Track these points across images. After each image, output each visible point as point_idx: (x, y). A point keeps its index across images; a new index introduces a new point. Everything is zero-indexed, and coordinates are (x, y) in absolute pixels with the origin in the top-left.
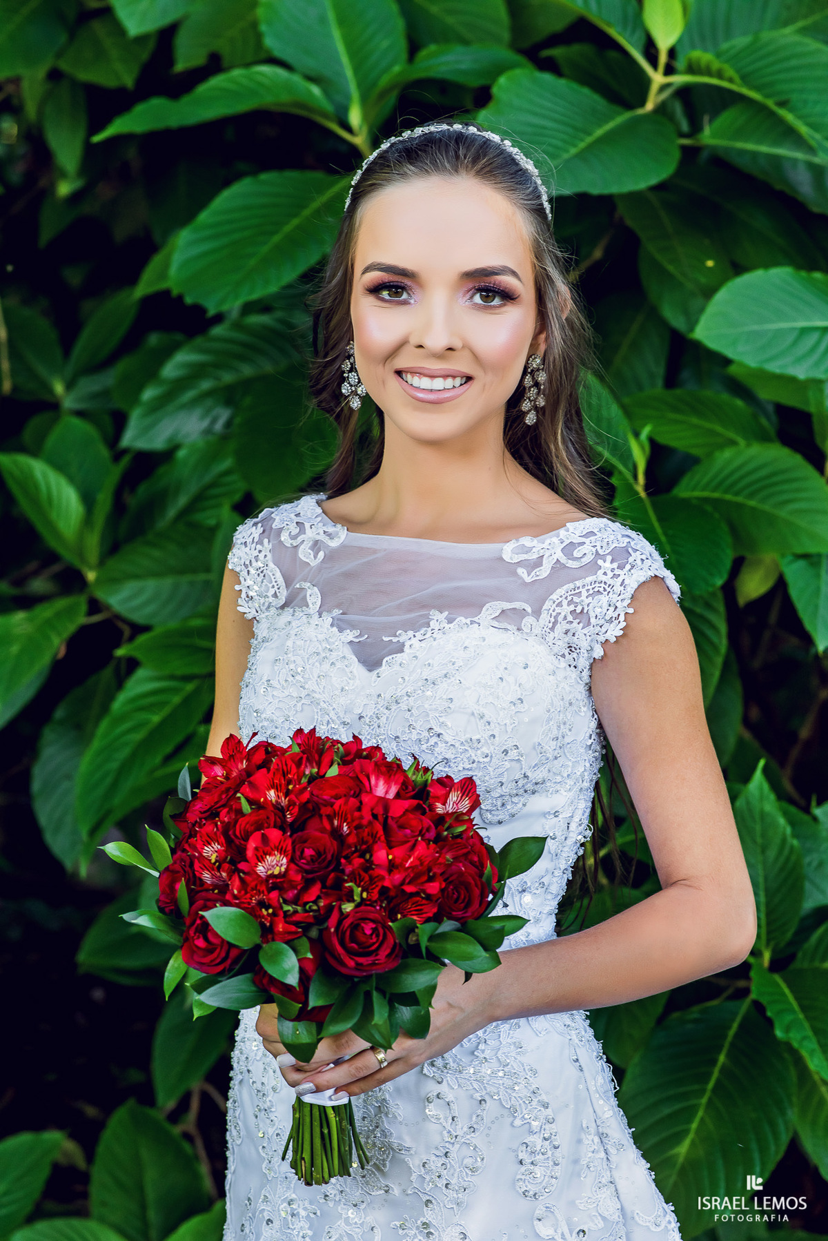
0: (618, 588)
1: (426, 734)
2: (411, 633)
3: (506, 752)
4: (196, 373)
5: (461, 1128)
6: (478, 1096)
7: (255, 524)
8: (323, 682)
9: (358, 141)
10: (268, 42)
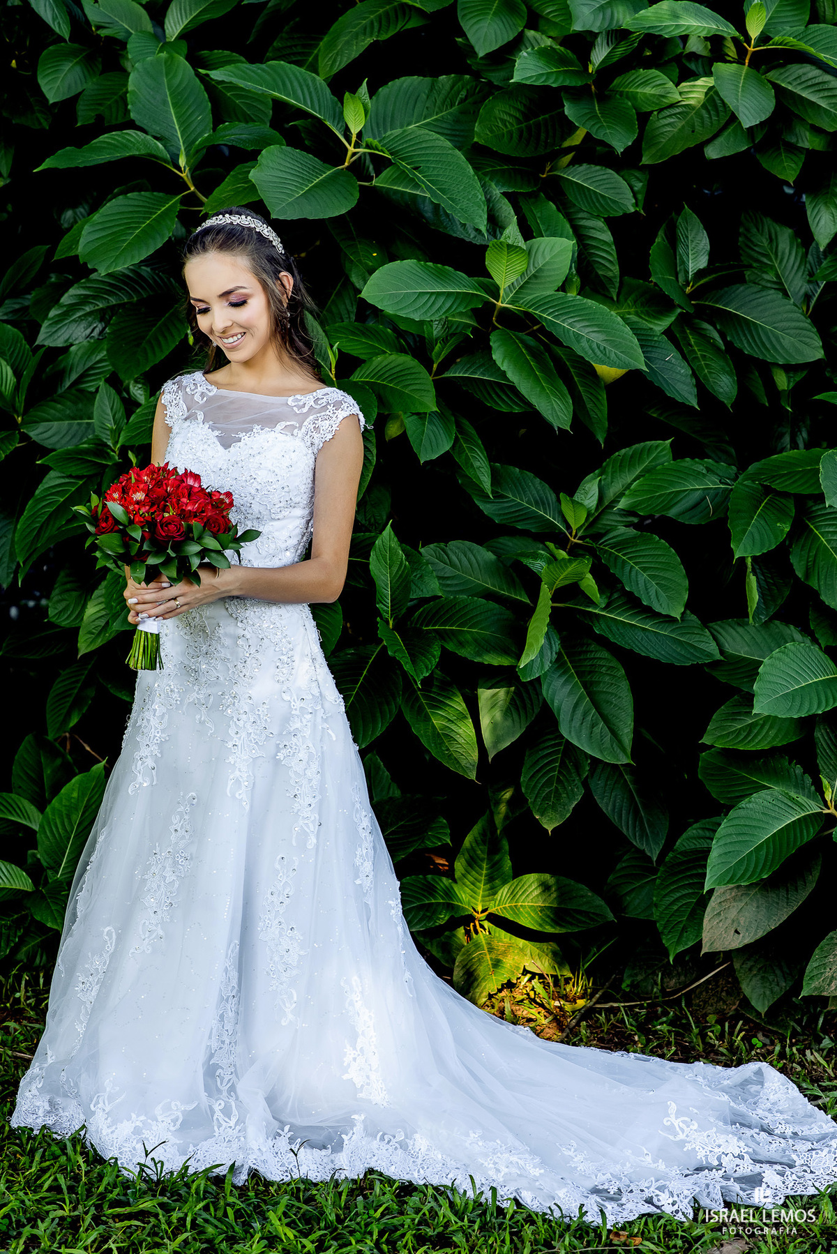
0: (334, 419)
1: (249, 478)
2: (244, 434)
3: (283, 488)
4: (84, 300)
5: (253, 650)
6: (260, 637)
7: (174, 384)
8: (204, 452)
9: (183, 175)
10: (132, 115)
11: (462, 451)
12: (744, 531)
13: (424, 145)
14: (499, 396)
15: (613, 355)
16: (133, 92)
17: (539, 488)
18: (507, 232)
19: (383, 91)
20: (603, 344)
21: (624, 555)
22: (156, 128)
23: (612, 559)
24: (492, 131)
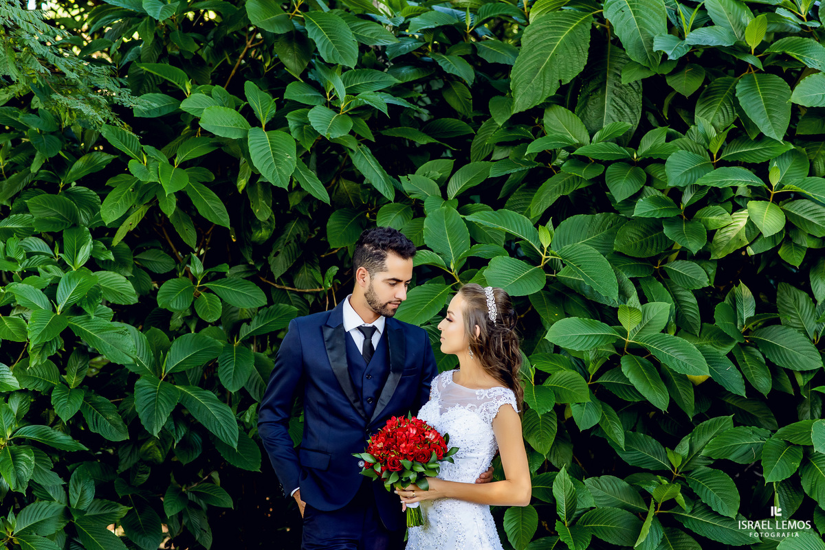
0: (496, 405)
2: (451, 408)
9: (453, 274)
10: (426, 242)
11: (607, 424)
12: (772, 467)
13: (584, 253)
14: (627, 393)
15: (691, 368)
16: (427, 229)
17: (655, 445)
18: (630, 299)
19: (563, 223)
20: (686, 362)
21: (703, 482)
22: (439, 249)
23: (696, 485)
24: (624, 244)
